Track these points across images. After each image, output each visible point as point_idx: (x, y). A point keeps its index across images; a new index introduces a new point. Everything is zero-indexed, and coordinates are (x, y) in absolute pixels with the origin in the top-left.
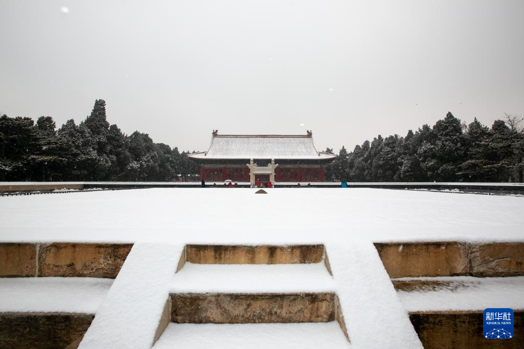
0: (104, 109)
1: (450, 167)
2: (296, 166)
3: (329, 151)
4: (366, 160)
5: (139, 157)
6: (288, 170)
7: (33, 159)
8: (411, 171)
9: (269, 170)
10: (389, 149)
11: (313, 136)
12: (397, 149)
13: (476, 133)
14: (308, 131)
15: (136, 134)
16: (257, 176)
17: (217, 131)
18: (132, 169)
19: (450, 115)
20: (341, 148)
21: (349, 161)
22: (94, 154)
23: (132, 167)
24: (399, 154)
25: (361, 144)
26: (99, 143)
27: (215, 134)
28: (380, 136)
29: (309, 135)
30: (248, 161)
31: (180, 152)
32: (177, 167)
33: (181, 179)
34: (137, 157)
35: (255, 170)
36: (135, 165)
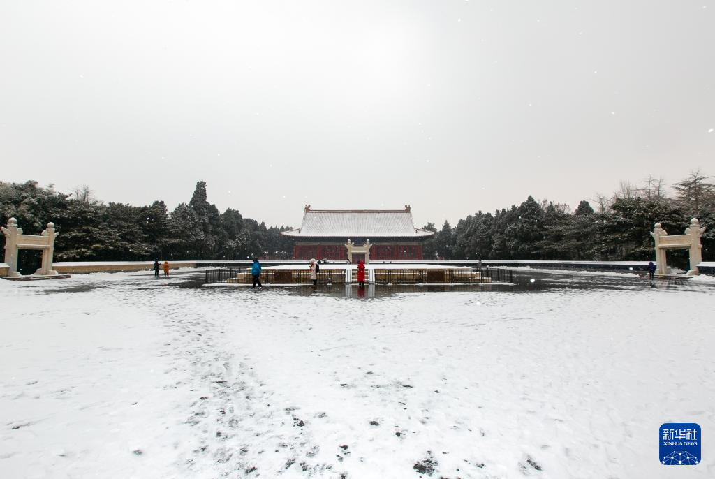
0: (205, 190)
1: (527, 247)
2: (393, 244)
3: (430, 227)
4: (466, 237)
5: (233, 235)
6: (385, 247)
7: (166, 242)
8: (500, 250)
9: (365, 249)
10: (485, 227)
11: (411, 211)
12: (493, 227)
13: (549, 216)
14: (406, 206)
15: (229, 211)
16: (354, 256)
17: (309, 206)
18: (231, 248)
19: (530, 199)
20: (444, 223)
21: (452, 237)
22: (202, 235)
23: (229, 246)
24: (494, 232)
25: (464, 219)
26: (204, 224)
27: (307, 209)
28: (480, 212)
29: (408, 210)
30: (345, 239)
31: (268, 228)
32: (265, 244)
33: (267, 257)
34: (232, 237)
35: (352, 249)
36: (232, 244)
